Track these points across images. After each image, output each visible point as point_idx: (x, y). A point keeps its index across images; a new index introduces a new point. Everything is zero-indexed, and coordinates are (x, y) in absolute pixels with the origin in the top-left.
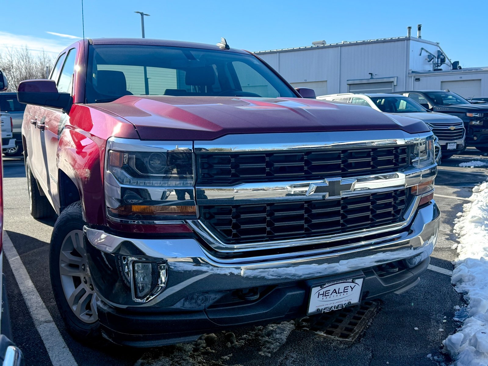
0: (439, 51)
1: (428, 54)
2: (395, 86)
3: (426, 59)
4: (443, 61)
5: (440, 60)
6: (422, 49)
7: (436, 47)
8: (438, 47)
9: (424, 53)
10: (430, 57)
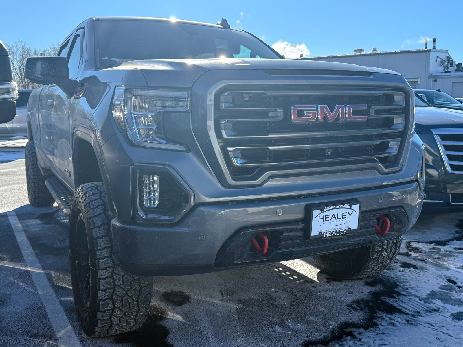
0: (448, 57)
1: (441, 60)
2: (418, 84)
3: (440, 64)
4: (452, 65)
5: (449, 64)
6: (438, 57)
7: (446, 53)
8: (447, 54)
9: (438, 59)
10: (443, 62)
